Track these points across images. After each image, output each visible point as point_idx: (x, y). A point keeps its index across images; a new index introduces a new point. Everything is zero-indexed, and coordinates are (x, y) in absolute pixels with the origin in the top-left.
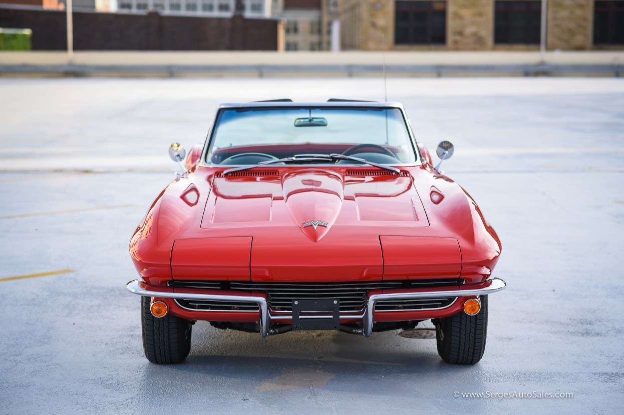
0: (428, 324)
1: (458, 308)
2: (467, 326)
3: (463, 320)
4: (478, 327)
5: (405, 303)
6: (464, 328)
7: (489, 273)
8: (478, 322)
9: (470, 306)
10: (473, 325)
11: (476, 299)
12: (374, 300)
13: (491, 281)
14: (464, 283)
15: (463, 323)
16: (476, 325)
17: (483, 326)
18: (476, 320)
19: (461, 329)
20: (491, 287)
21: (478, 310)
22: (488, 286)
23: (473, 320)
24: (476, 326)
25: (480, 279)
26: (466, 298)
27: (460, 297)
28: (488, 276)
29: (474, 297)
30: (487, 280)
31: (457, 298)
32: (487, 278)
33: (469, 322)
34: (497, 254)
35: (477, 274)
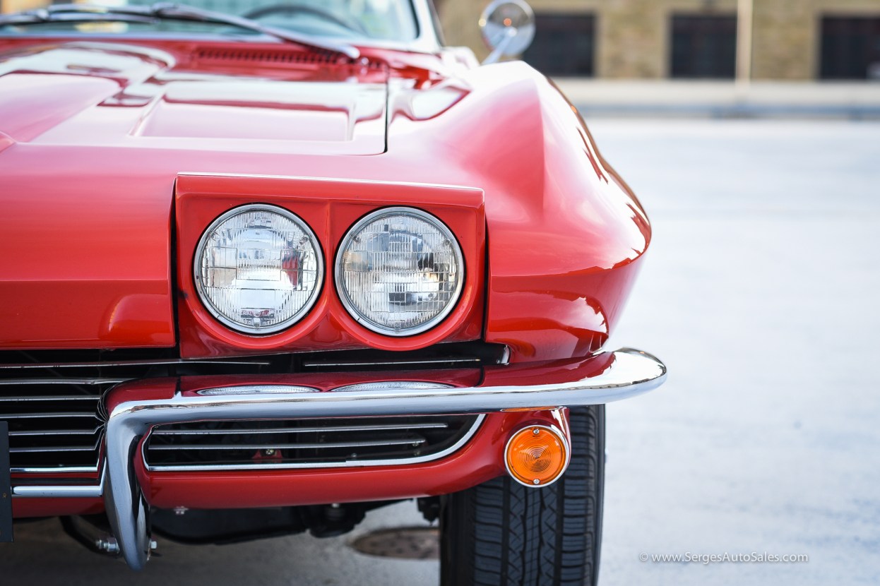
0: (407, 513)
1: (484, 462)
2: (529, 523)
3: (513, 501)
4: (569, 525)
5: (291, 438)
6: (520, 530)
7: (603, 329)
8: (570, 507)
9: (528, 451)
10: (550, 518)
11: (553, 428)
12: (130, 422)
13: (612, 358)
14: (505, 361)
15: (515, 511)
16: (561, 517)
17: (586, 522)
18: (561, 498)
19: (506, 531)
20: (608, 377)
21: (559, 465)
22: (599, 371)
23: (551, 500)
24: (560, 523)
25: (568, 346)
26: (516, 420)
27: (491, 413)
28: (601, 338)
29: (544, 417)
30: (596, 353)
31: (481, 417)
32: (595, 347)
33: (537, 507)
34: (633, 255)
35: (555, 326)
